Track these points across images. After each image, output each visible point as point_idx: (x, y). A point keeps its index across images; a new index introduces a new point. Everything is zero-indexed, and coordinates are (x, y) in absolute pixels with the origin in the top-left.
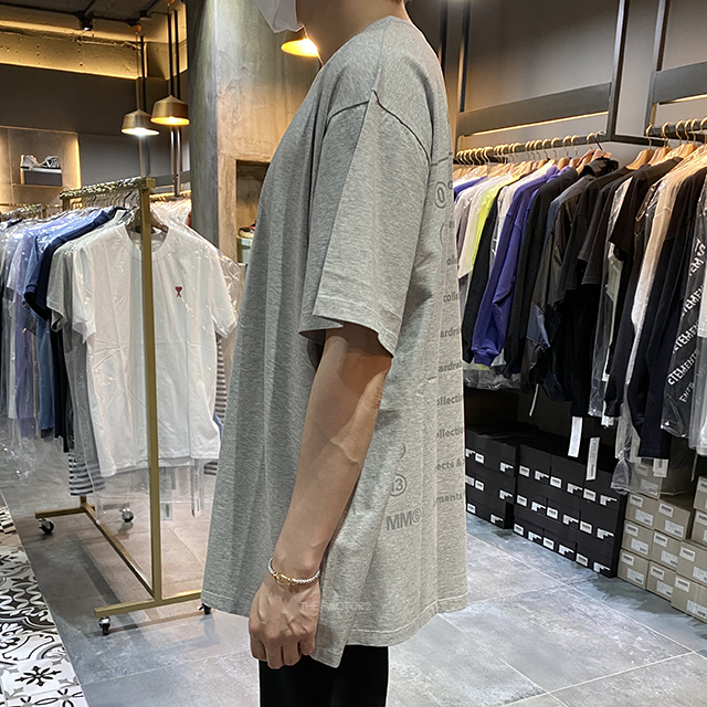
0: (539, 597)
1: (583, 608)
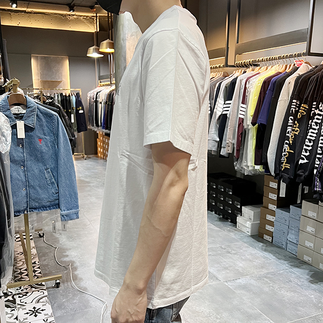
0: (275, 274)
1: (296, 280)
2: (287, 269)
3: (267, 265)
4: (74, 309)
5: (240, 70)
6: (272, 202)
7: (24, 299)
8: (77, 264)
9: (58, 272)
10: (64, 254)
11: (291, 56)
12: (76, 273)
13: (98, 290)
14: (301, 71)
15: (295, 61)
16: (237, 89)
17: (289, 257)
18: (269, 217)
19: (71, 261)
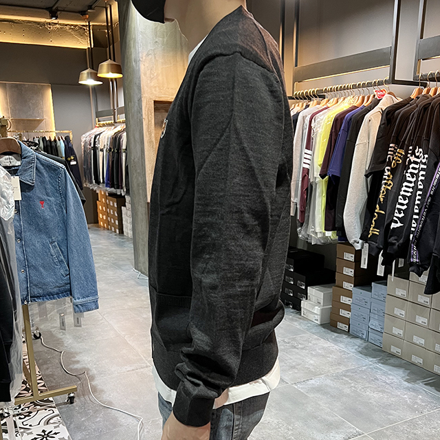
0: (356, 372)
1: (383, 378)
2: (371, 365)
3: (345, 360)
4: (98, 429)
5: (301, 104)
6: (347, 278)
7: (28, 421)
8: (94, 371)
9: (68, 384)
10: (73, 359)
11: (369, 85)
12: (93, 383)
13: (128, 403)
14: (384, 105)
15: (374, 91)
16: (299, 129)
17: (373, 350)
18: (344, 300)
19: (85, 368)
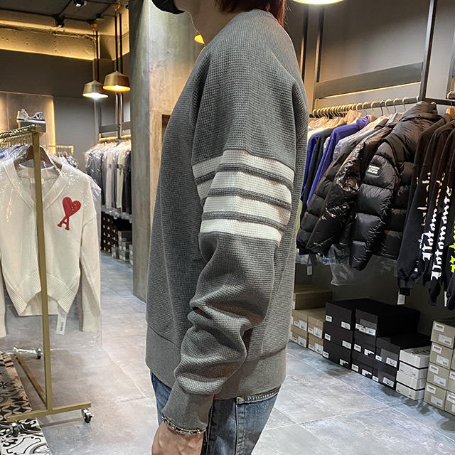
0: (371, 414)
1: (401, 423)
3: (359, 402)
